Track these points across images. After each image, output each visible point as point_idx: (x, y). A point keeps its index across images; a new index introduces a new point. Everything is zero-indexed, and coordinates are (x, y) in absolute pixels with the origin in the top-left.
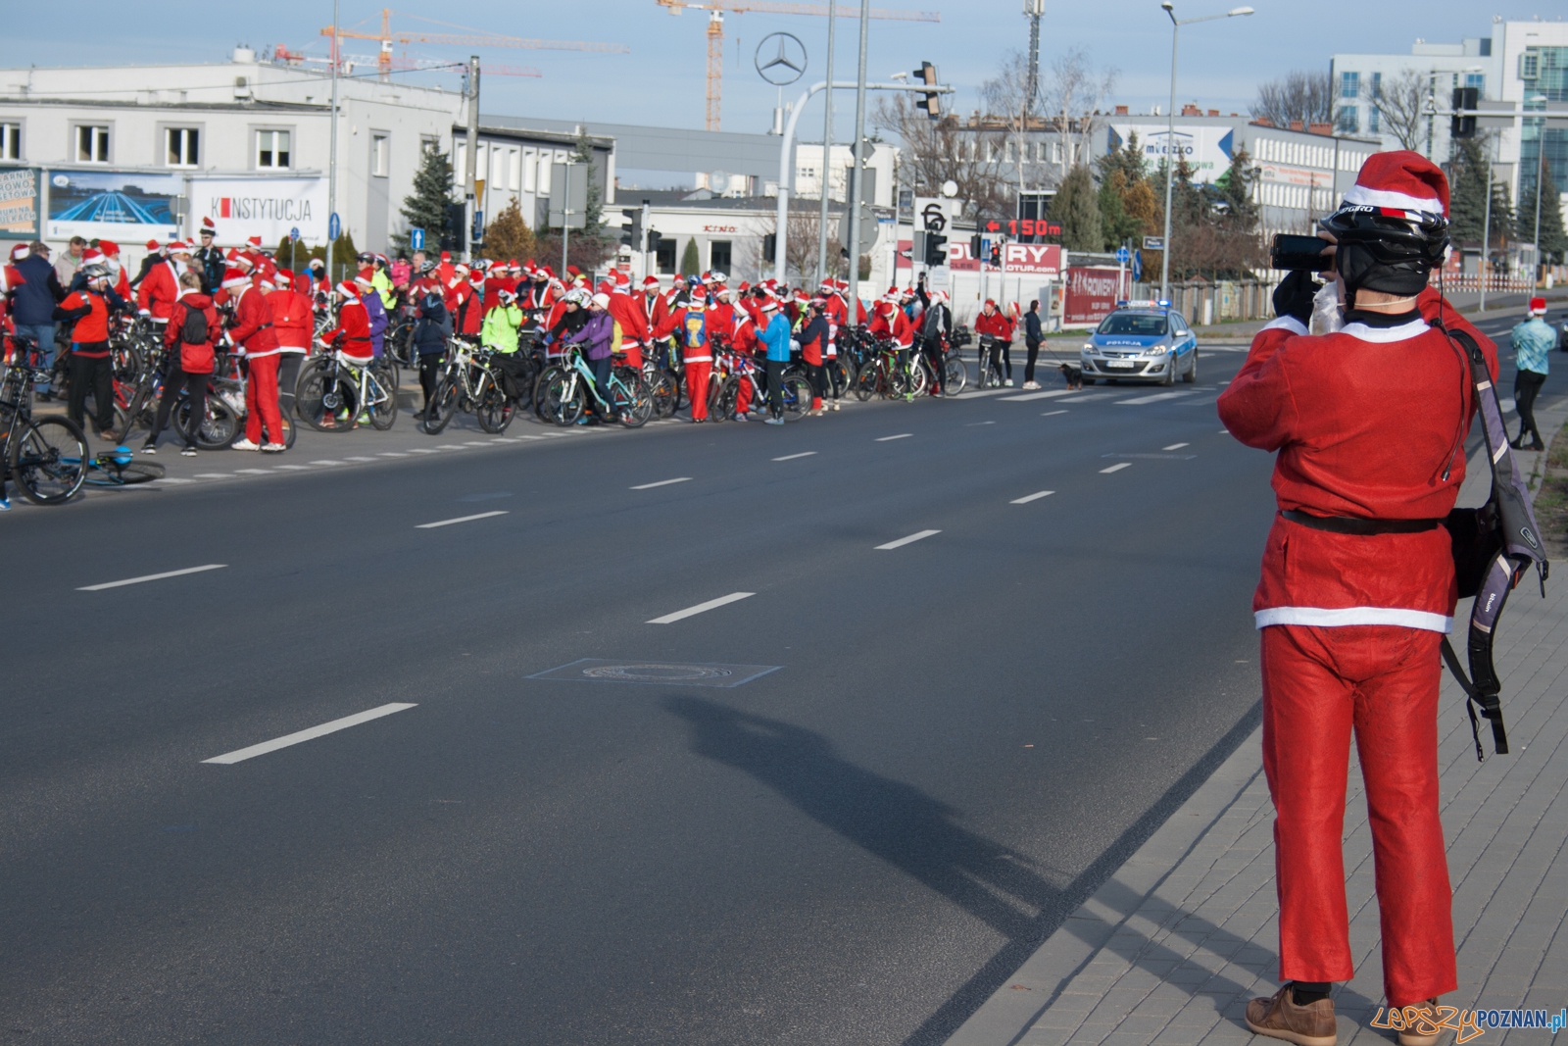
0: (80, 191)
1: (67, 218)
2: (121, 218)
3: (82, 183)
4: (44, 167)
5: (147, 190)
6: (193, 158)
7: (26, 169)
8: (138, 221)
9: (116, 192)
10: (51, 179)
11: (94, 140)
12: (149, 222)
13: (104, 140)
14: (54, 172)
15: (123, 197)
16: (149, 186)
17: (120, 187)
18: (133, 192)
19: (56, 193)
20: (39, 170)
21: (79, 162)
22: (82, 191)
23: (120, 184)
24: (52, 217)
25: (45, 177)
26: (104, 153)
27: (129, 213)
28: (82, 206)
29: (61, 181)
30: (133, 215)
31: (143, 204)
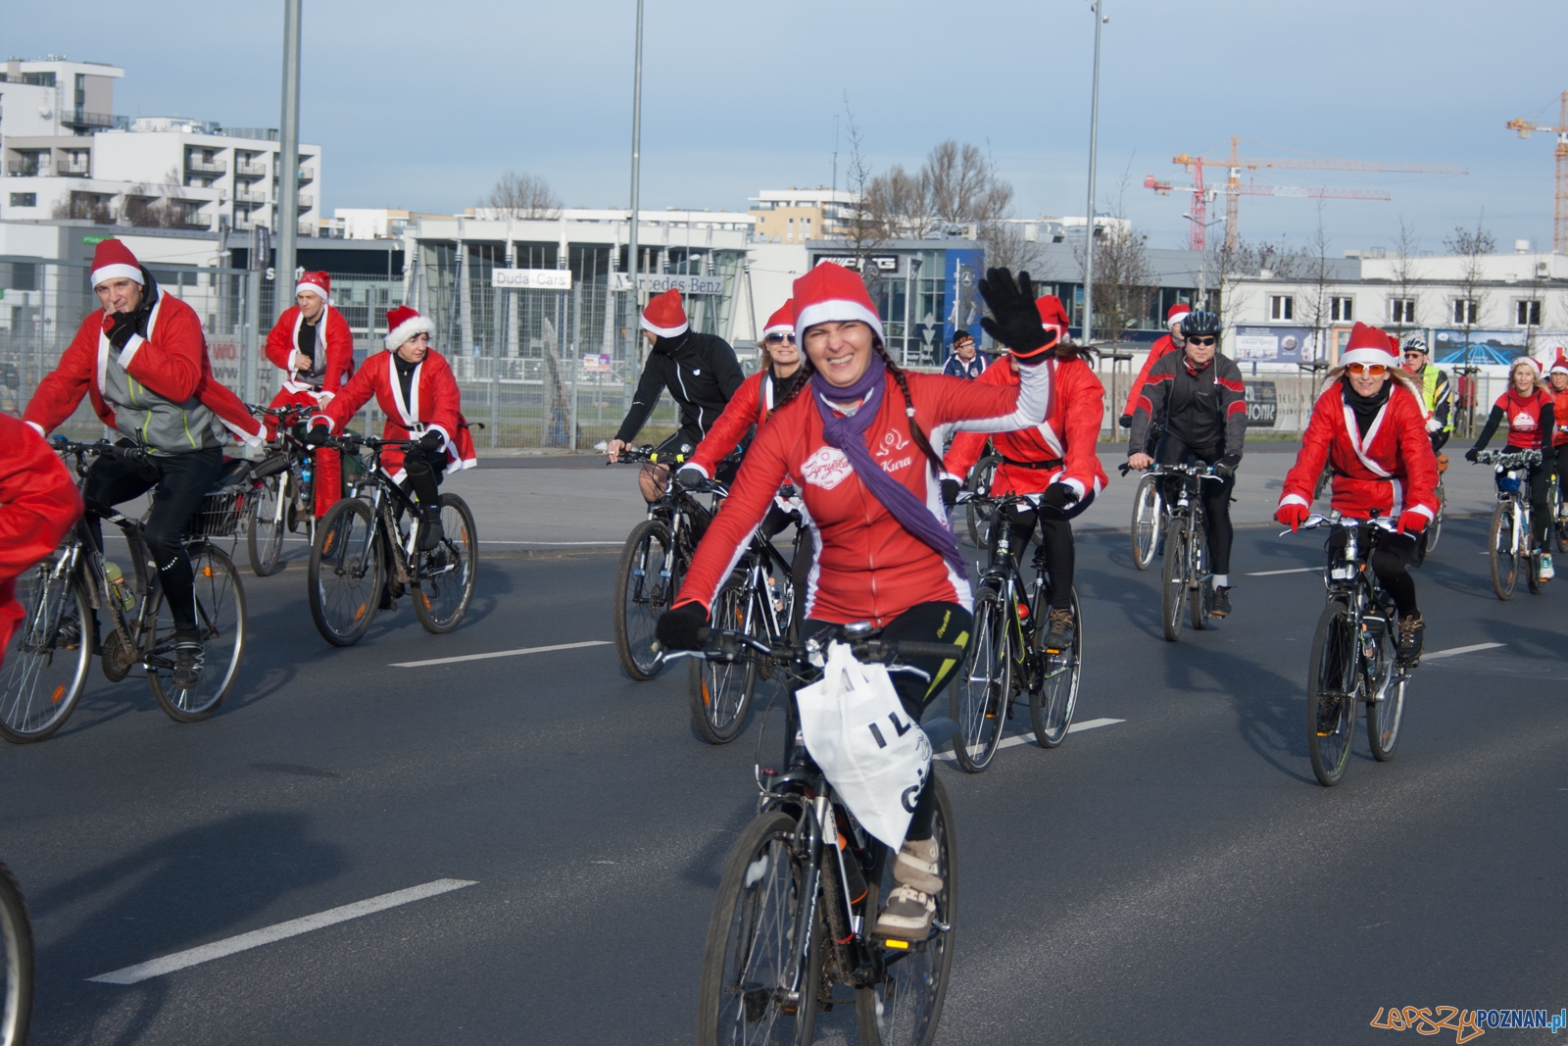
0: (1456, 344)
1: (1447, 362)
2: (1485, 361)
3: (1456, 338)
4: (1431, 328)
5: (1504, 343)
6: (1536, 319)
7: (1419, 329)
8: (1497, 363)
9: (1482, 344)
10: (1436, 335)
11: (1467, 310)
12: (1505, 363)
13: (1473, 310)
14: (1438, 331)
15: (1487, 347)
16: (1504, 339)
17: (1485, 341)
18: (1493, 344)
19: (1439, 345)
20: (1428, 329)
21: (1454, 324)
22: (1458, 343)
23: (1484, 338)
24: (1436, 361)
25: (1431, 335)
26: (1472, 318)
27: (1491, 358)
28: (1458, 354)
29: (1443, 337)
30: (1494, 359)
31: (1500, 352)
